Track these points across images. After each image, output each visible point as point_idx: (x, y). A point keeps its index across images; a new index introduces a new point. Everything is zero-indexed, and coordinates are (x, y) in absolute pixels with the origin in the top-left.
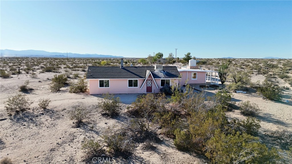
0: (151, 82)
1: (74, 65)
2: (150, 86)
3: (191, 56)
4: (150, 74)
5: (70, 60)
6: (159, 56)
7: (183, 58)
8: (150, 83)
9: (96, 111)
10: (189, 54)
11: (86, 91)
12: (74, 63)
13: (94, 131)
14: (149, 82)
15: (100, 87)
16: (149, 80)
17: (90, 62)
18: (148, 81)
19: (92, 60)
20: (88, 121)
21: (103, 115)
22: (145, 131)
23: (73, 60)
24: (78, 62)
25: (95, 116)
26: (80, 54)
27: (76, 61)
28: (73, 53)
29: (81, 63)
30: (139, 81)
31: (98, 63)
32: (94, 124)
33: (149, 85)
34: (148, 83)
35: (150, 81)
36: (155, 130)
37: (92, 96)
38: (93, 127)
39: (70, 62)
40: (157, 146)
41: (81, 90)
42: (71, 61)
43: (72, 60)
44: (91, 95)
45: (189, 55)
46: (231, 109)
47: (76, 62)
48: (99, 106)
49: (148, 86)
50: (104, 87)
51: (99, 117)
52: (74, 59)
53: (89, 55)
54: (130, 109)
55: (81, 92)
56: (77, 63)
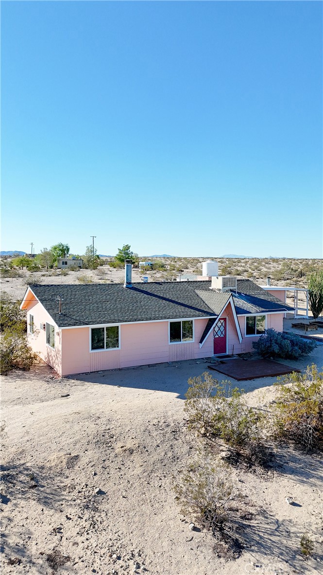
0: (224, 324)
2: (222, 336)
3: (132, 253)
4: (229, 304)
7: (116, 257)
10: (128, 247)
14: (219, 324)
15: (93, 348)
30: (197, 323)
33: (219, 333)
34: (217, 329)
35: (222, 321)
44: (67, 377)
45: (127, 250)
49: (217, 337)
50: (105, 350)
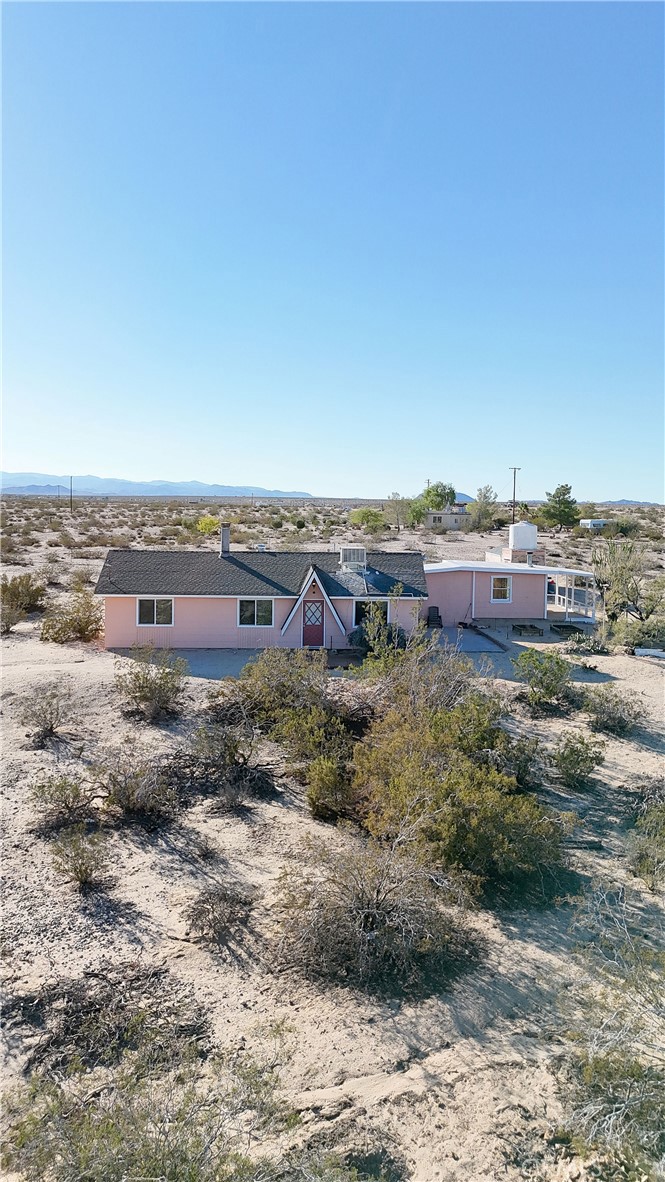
0: (320, 608)
1: (94, 531)
2: (318, 623)
4: (314, 581)
5: (82, 510)
6: (439, 499)
8: (318, 614)
9: (106, 702)
10: (566, 490)
11: (97, 638)
12: (96, 524)
13: (84, 761)
14: (313, 608)
15: (141, 622)
16: (314, 602)
17: (160, 517)
18: (309, 605)
19: (170, 510)
20: (73, 732)
21: (128, 715)
22: (237, 763)
23: (93, 512)
24: (115, 517)
25: (100, 719)
26: (130, 483)
27: (106, 513)
28: (102, 477)
29: (121, 525)
30: (278, 603)
31: (185, 524)
32: (90, 741)
33: (313, 620)
34: (309, 614)
35: (318, 604)
36: (268, 764)
37: (111, 654)
38: (81, 749)
39: (79, 520)
40: (256, 805)
41: (82, 632)
42: (86, 515)
43: (89, 510)
44: (110, 650)
45: (564, 494)
46: (568, 710)
47: (103, 517)
48: (119, 688)
49: (309, 623)
50: (155, 625)
51: (113, 720)
52: (101, 503)
53: (167, 486)
54: (220, 700)
55: (78, 638)
56: (108, 521)
